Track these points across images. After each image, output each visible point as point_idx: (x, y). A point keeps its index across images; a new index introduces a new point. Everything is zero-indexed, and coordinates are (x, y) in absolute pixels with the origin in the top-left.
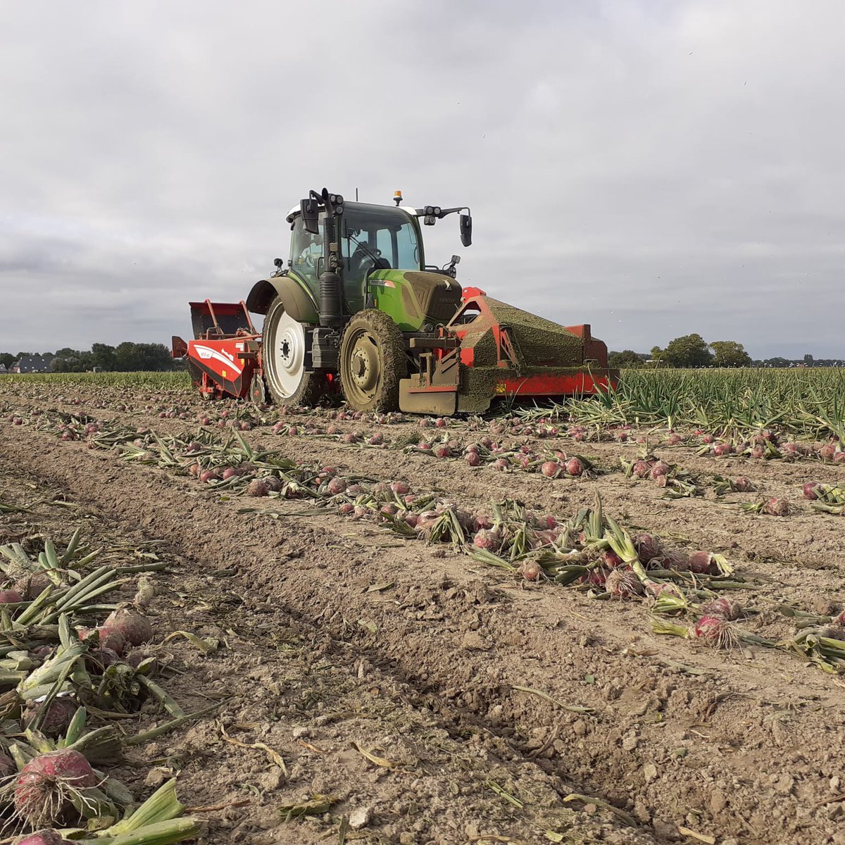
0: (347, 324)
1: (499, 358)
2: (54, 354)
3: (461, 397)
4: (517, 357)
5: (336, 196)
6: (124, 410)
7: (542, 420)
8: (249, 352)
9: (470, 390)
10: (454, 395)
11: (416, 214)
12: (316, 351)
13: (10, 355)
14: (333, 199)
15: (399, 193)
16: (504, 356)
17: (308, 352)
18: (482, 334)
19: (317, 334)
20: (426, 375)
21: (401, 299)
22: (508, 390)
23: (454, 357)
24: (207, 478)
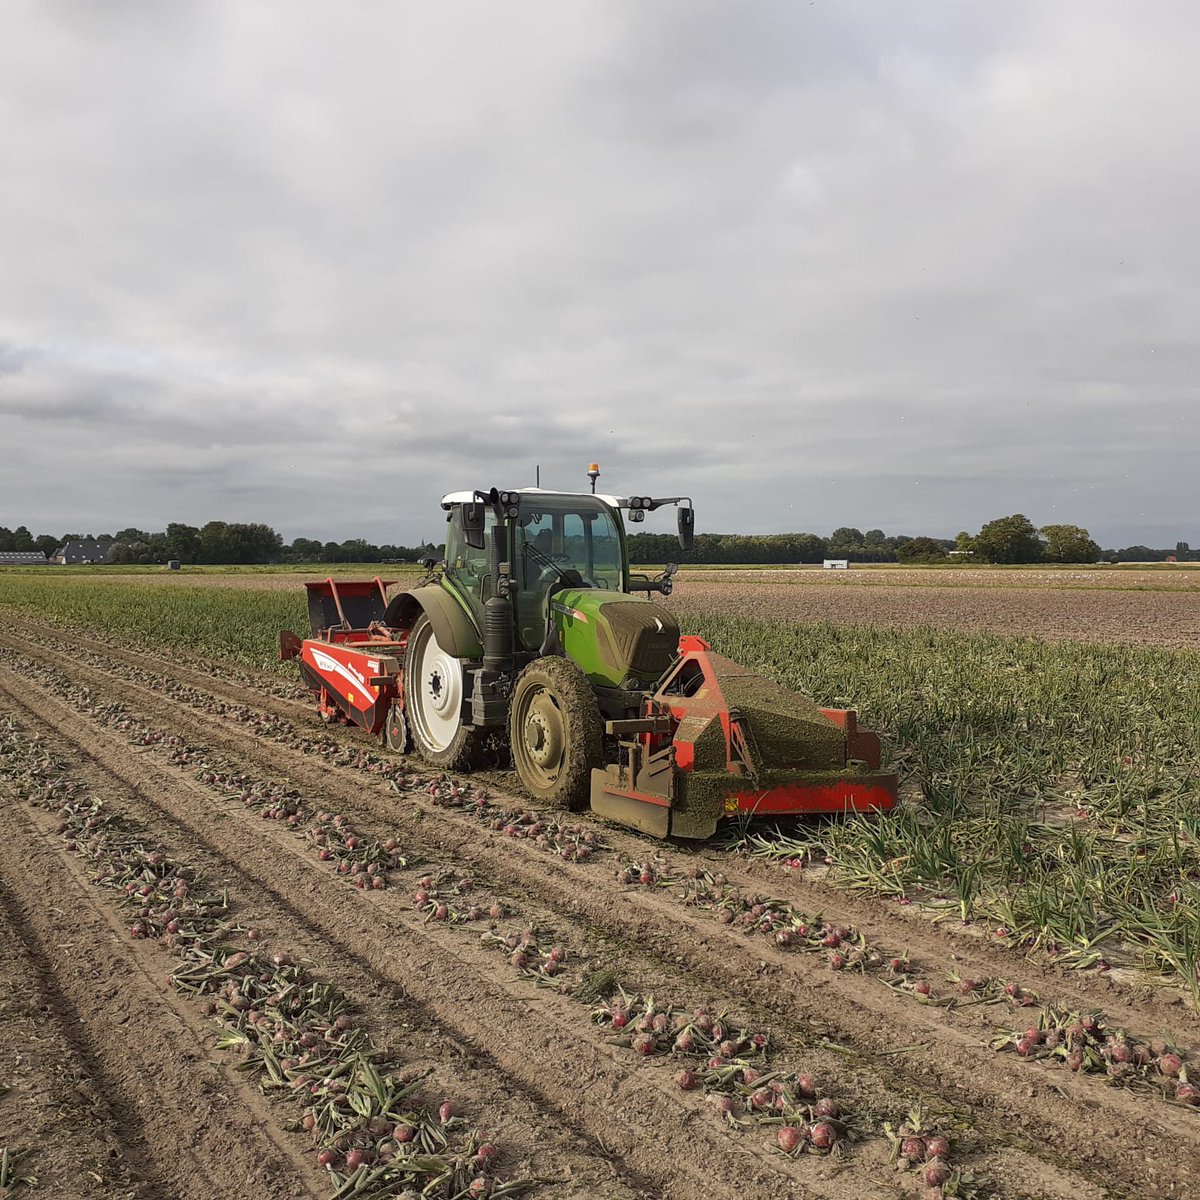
0: (521, 673)
1: (728, 758)
2: (114, 536)
3: (675, 815)
4: (754, 763)
5: (510, 494)
6: (213, 782)
7: (789, 862)
8: (386, 676)
9: (688, 806)
10: (666, 813)
11: (617, 505)
12: (478, 701)
13: (52, 538)
14: (505, 498)
15: (596, 467)
16: (735, 756)
17: (467, 699)
18: (706, 722)
19: (480, 680)
20: (629, 770)
21: (596, 639)
22: (741, 807)
23: (666, 757)
24: (326, 1162)
